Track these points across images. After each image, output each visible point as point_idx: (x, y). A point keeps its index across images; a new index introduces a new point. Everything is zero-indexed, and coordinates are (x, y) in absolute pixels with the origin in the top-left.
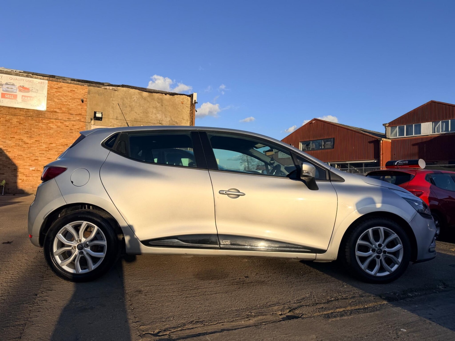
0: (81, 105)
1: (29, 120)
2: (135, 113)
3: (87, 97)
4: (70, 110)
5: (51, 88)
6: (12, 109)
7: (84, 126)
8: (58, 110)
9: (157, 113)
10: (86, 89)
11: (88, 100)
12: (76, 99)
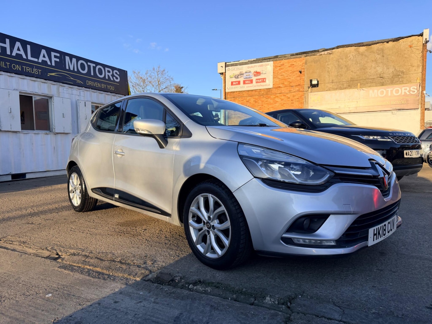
0: (299, 76)
1: (261, 98)
2: (352, 72)
3: (304, 68)
4: (291, 83)
5: (276, 67)
6: (250, 92)
7: (302, 95)
8: (281, 85)
9: (377, 66)
10: (303, 61)
11: (305, 70)
12: (295, 71)
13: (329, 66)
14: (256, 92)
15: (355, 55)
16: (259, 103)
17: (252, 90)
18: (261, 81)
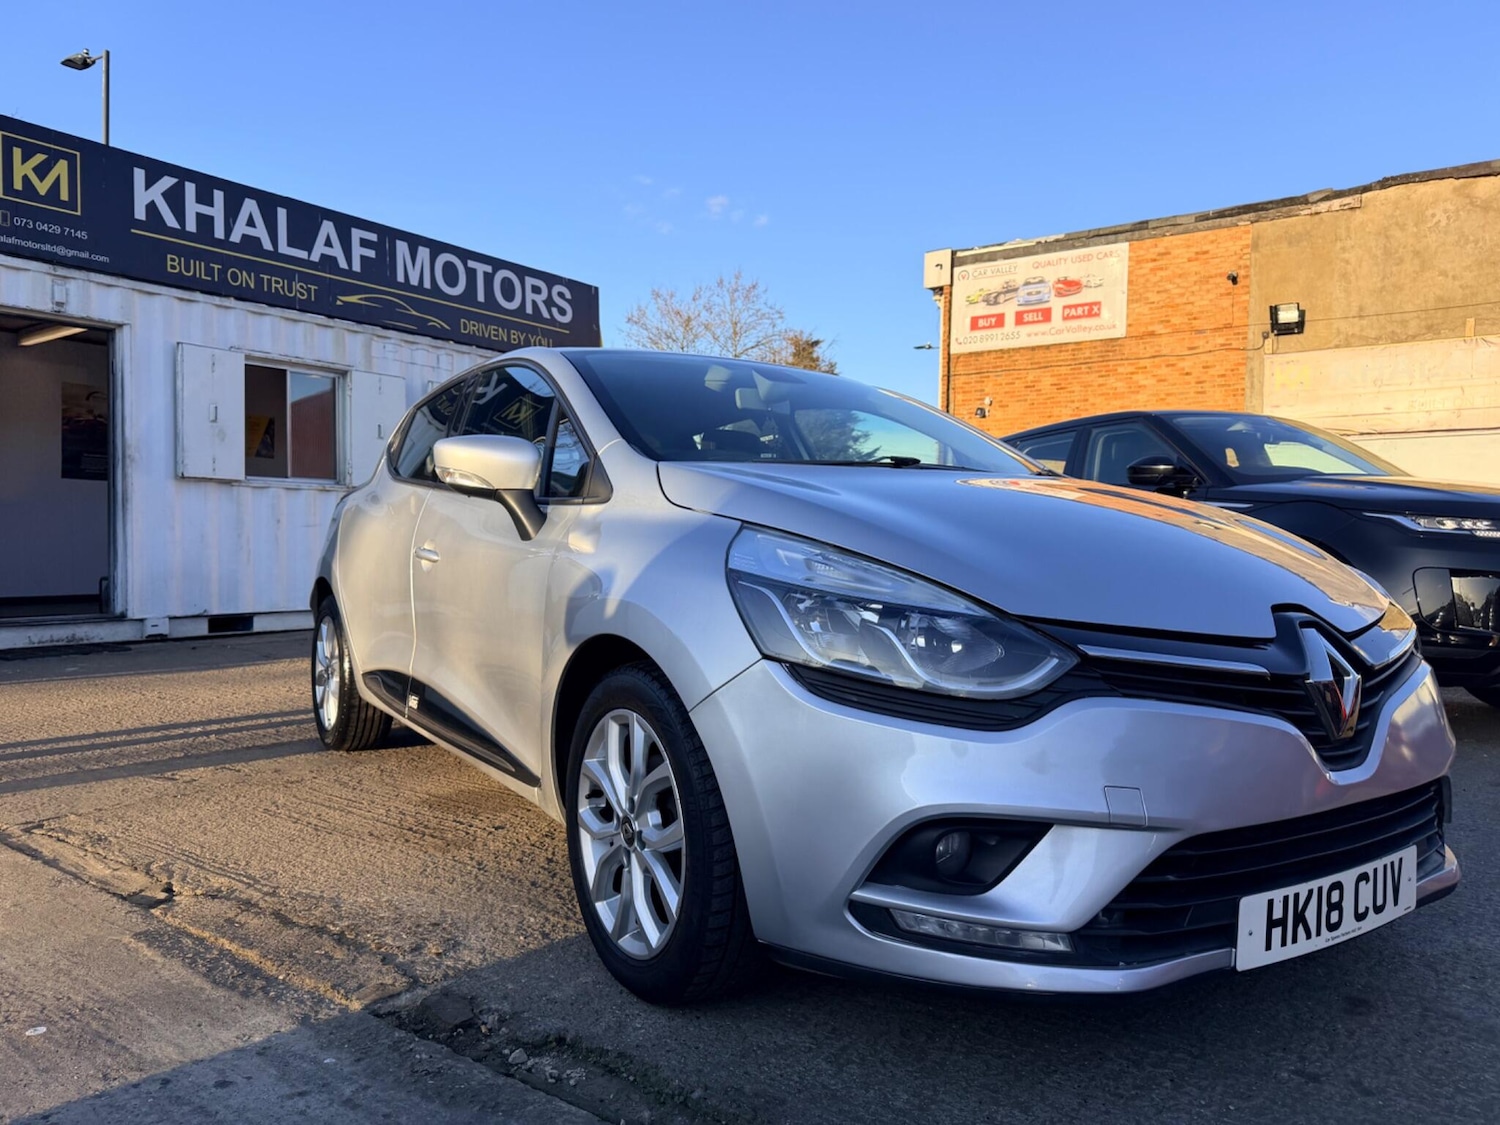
0: (1229, 294)
1: (1082, 373)
2: (1440, 274)
3: (1248, 263)
4: (1195, 319)
5: (1138, 262)
6: (1041, 352)
7: (1240, 364)
8: (1159, 329)
10: (1244, 236)
11: (1252, 271)
12: (1211, 277)
13: (1346, 256)
14: (1062, 354)
15: (1458, 210)
16: (1073, 392)
17: (1048, 347)
18: (1084, 311)
